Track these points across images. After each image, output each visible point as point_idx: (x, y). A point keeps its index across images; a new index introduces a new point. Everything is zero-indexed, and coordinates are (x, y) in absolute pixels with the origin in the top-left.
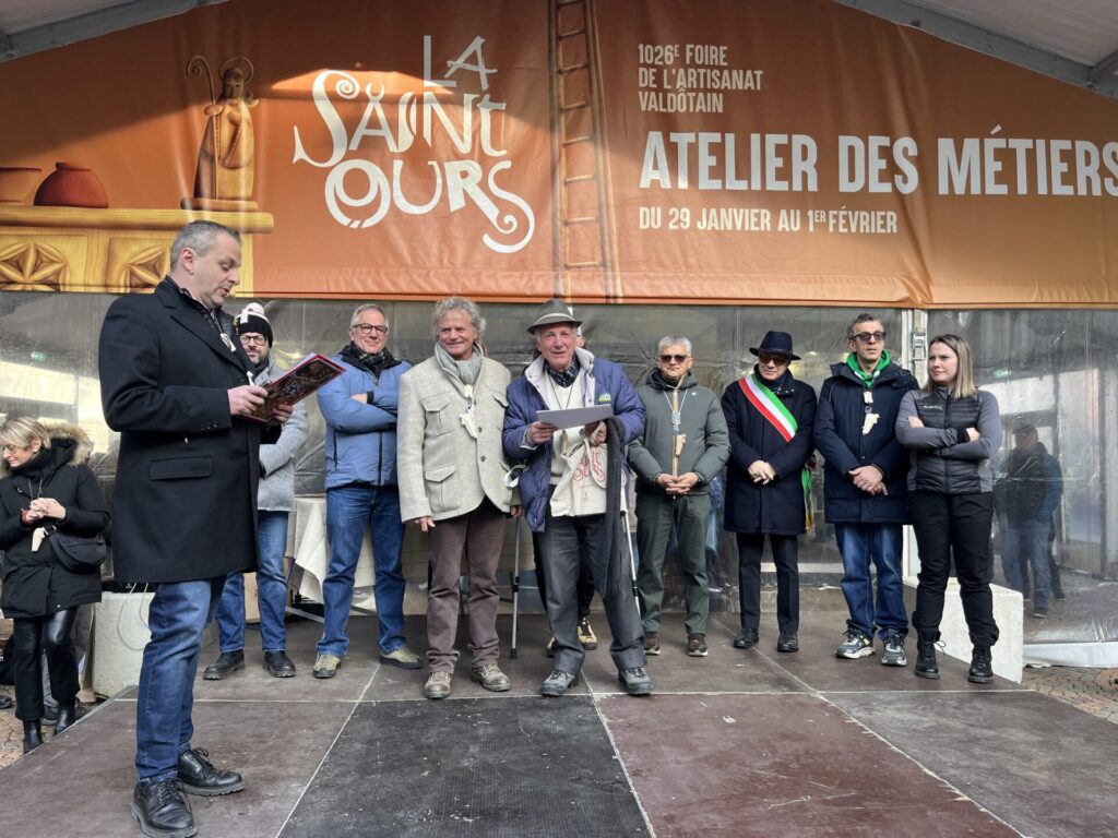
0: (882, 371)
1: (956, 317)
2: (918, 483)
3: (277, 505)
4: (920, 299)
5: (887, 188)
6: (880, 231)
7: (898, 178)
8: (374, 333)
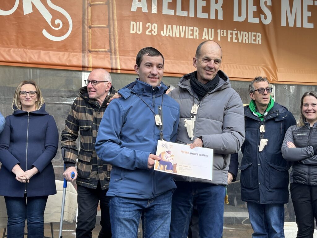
0: (268, 112)
1: (289, 88)
2: (294, 179)
4: (272, 79)
5: (257, 21)
6: (253, 42)
7: (262, 16)
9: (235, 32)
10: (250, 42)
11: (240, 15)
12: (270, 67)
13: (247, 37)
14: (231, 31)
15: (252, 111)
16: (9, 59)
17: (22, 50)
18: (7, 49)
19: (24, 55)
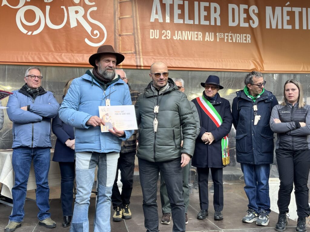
0: (261, 96)
1: (273, 76)
2: (280, 145)
4: (259, 69)
5: (247, 25)
6: (244, 42)
7: (251, 21)
8: (37, 79)
9: (230, 34)
10: (242, 42)
11: (234, 21)
12: (258, 60)
13: (239, 38)
14: (227, 34)
15: (247, 94)
16: (61, 61)
17: (70, 54)
18: (60, 54)
19: (72, 58)
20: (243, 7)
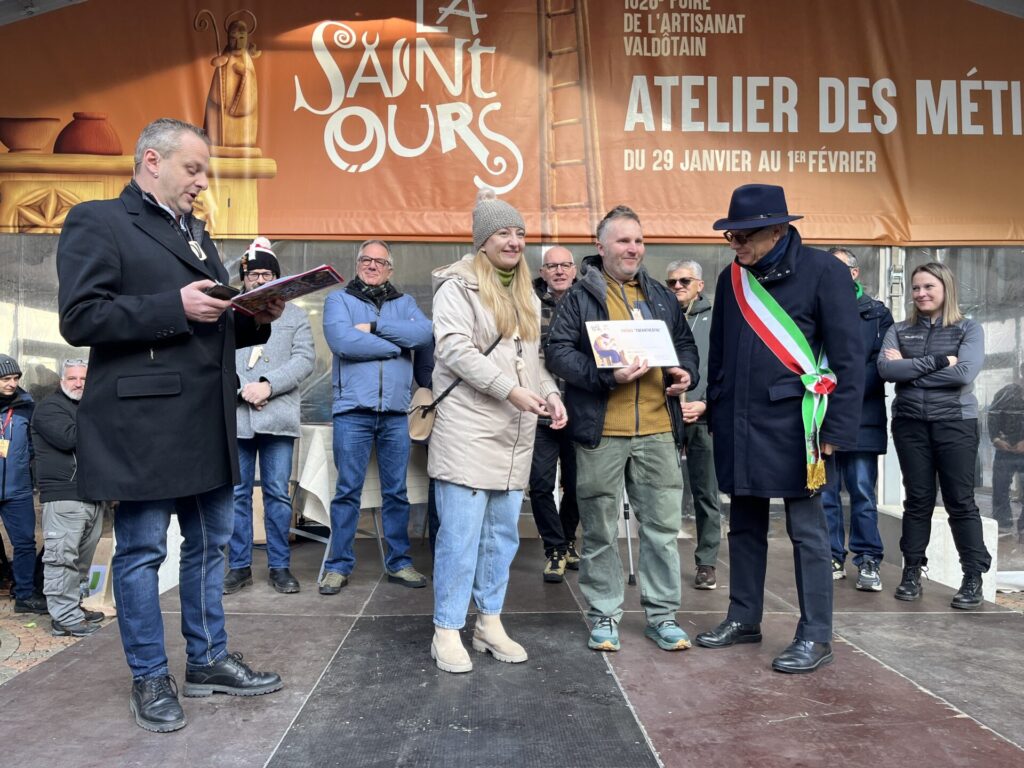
1: (934, 254)
2: (898, 409)
3: (283, 430)
4: (898, 237)
5: (866, 128)
6: (859, 170)
7: (878, 119)
8: (373, 265)
9: (822, 153)
10: (852, 171)
11: (832, 119)
12: (895, 215)
13: (846, 162)
14: (815, 153)
16: (422, 230)
17: (442, 213)
18: (418, 214)
19: (446, 222)
20: (857, 83)
